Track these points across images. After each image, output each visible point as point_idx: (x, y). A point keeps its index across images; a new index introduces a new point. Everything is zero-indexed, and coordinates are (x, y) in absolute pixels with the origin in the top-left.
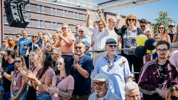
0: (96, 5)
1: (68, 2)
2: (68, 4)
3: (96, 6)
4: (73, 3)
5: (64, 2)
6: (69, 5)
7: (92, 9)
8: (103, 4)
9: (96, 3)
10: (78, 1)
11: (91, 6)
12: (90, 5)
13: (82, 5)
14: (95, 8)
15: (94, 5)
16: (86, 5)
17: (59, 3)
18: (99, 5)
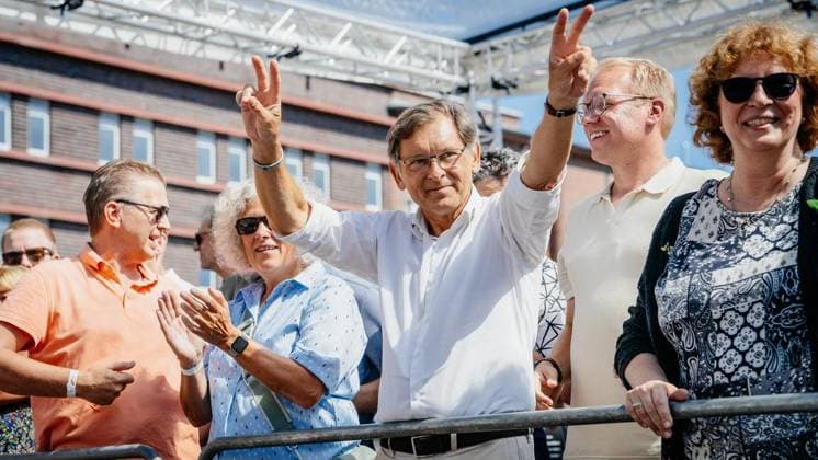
0: (444, 46)
1: (186, 13)
2: (190, 31)
3: (448, 53)
4: (235, 25)
5: (150, 15)
6: (203, 40)
7: (411, 75)
8: (508, 38)
9: (443, 28)
10: (285, 7)
11: (404, 58)
12: (386, 48)
13: (315, 45)
14: (439, 74)
15: (427, 42)
16: (355, 42)
17: (110, 19)
18: (472, 41)
